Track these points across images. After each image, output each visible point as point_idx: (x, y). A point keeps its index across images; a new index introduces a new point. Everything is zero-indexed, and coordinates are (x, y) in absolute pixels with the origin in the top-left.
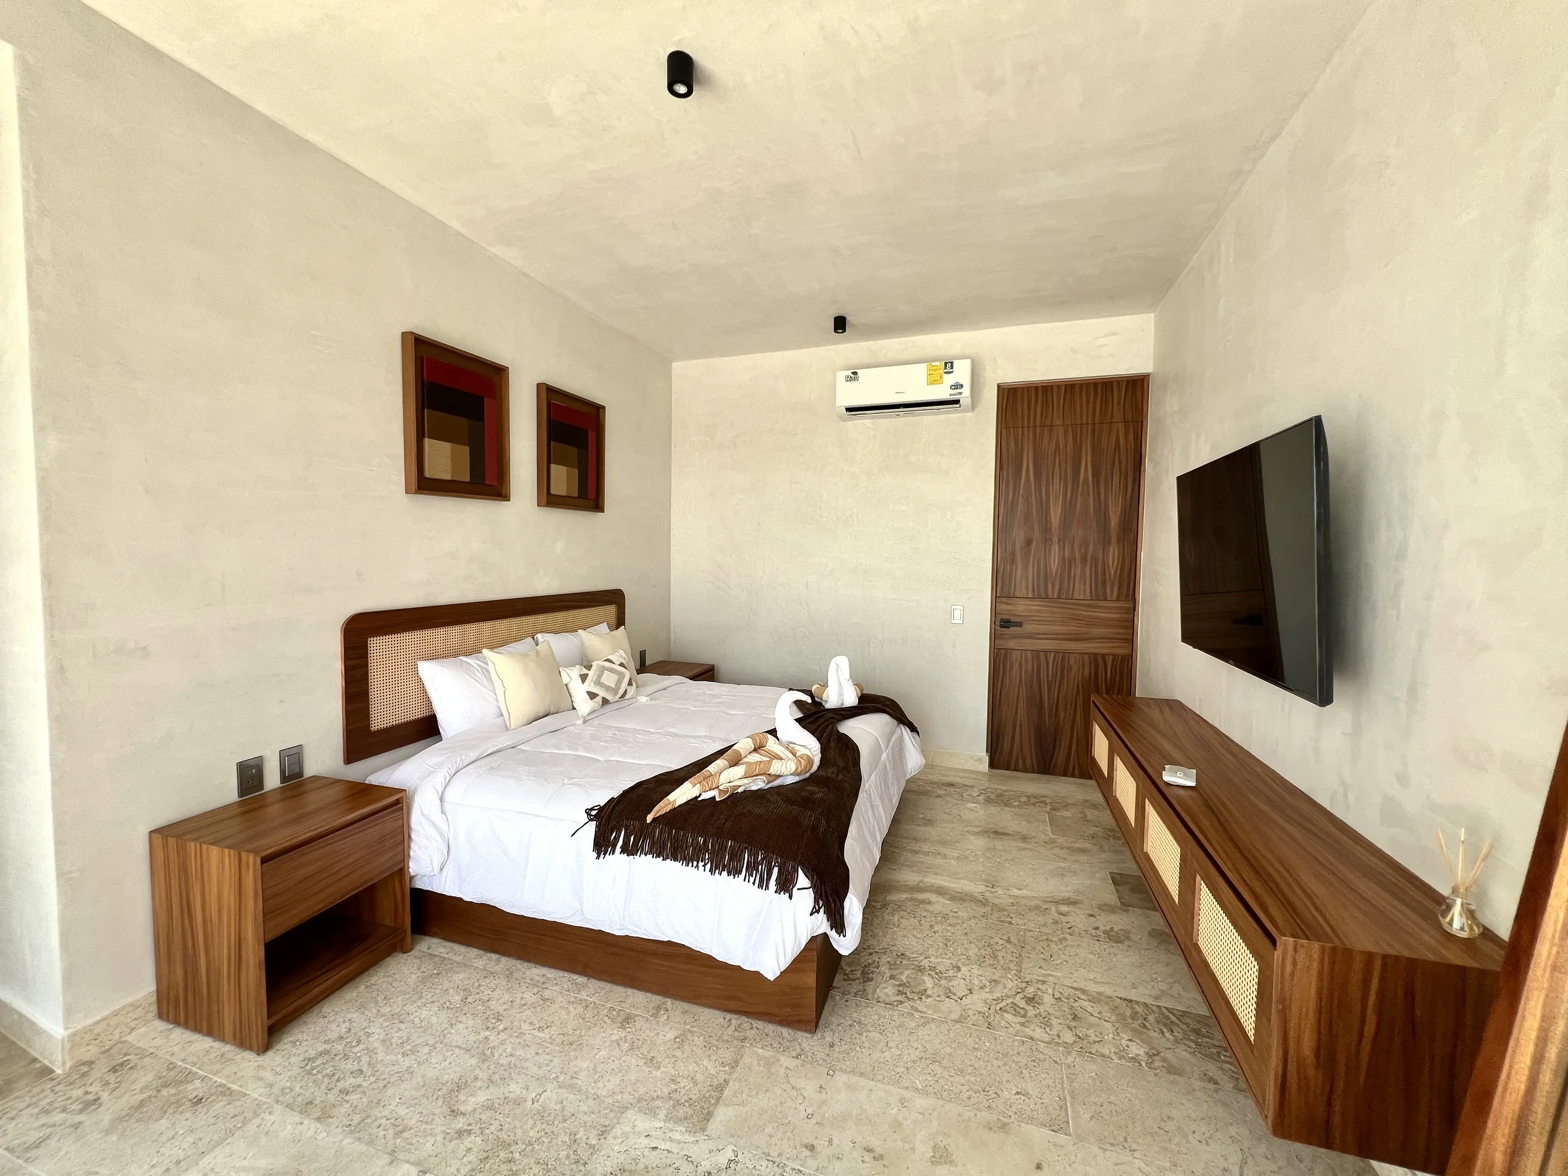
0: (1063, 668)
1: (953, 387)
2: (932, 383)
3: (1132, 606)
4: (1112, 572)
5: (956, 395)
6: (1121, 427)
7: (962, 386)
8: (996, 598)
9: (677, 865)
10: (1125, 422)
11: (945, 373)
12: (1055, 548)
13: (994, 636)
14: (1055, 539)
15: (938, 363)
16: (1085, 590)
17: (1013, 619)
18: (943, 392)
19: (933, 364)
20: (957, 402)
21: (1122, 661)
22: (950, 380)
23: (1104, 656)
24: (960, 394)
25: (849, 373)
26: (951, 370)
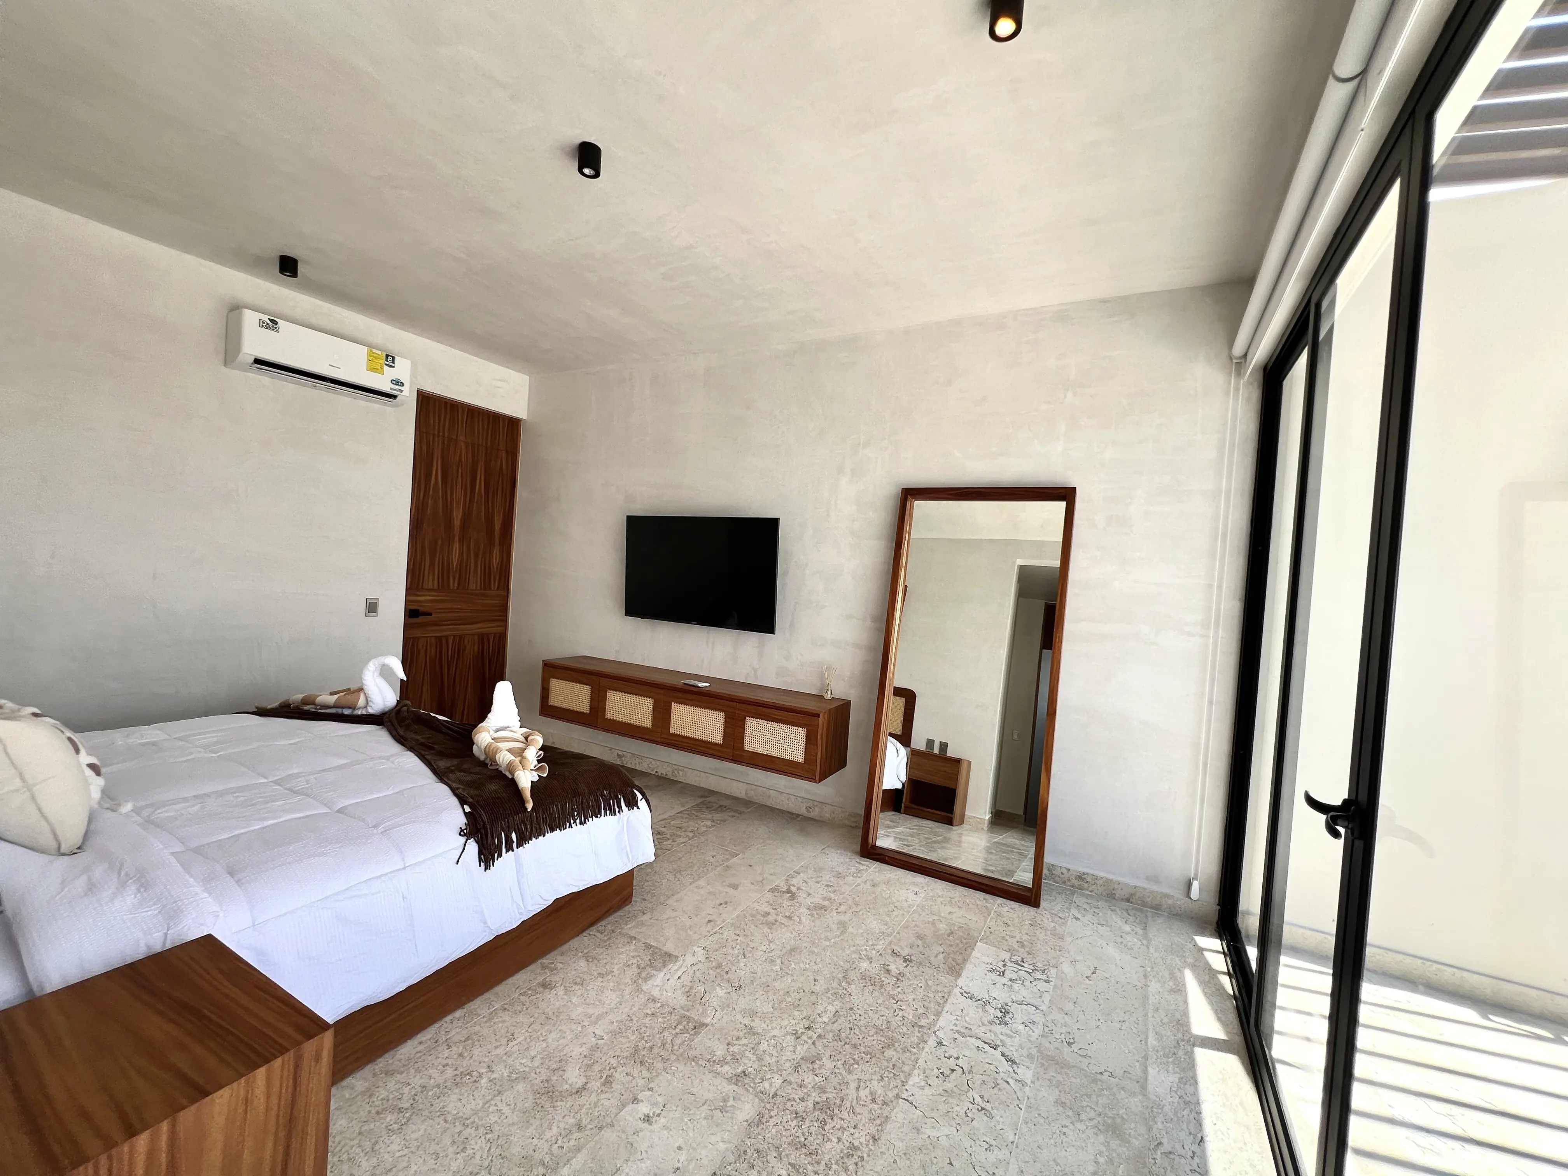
0: (459, 649)
1: (394, 382)
2: (373, 370)
3: (506, 594)
4: (495, 567)
5: (397, 391)
6: (504, 455)
7: (402, 385)
8: (409, 590)
9: (557, 832)
10: (507, 452)
11: (386, 364)
12: (456, 546)
13: (407, 627)
14: (457, 538)
15: (379, 352)
16: (477, 581)
17: (421, 609)
18: (382, 383)
19: (374, 351)
20: (395, 397)
21: (500, 637)
22: (390, 373)
23: (488, 635)
24: (401, 391)
25: (266, 318)
26: (393, 365)
